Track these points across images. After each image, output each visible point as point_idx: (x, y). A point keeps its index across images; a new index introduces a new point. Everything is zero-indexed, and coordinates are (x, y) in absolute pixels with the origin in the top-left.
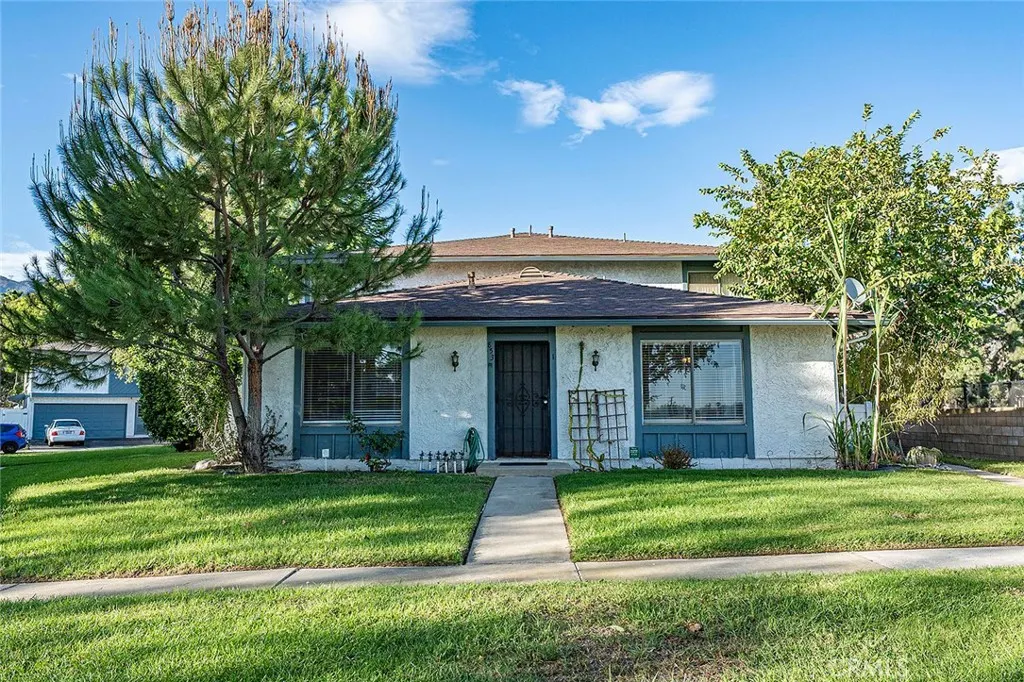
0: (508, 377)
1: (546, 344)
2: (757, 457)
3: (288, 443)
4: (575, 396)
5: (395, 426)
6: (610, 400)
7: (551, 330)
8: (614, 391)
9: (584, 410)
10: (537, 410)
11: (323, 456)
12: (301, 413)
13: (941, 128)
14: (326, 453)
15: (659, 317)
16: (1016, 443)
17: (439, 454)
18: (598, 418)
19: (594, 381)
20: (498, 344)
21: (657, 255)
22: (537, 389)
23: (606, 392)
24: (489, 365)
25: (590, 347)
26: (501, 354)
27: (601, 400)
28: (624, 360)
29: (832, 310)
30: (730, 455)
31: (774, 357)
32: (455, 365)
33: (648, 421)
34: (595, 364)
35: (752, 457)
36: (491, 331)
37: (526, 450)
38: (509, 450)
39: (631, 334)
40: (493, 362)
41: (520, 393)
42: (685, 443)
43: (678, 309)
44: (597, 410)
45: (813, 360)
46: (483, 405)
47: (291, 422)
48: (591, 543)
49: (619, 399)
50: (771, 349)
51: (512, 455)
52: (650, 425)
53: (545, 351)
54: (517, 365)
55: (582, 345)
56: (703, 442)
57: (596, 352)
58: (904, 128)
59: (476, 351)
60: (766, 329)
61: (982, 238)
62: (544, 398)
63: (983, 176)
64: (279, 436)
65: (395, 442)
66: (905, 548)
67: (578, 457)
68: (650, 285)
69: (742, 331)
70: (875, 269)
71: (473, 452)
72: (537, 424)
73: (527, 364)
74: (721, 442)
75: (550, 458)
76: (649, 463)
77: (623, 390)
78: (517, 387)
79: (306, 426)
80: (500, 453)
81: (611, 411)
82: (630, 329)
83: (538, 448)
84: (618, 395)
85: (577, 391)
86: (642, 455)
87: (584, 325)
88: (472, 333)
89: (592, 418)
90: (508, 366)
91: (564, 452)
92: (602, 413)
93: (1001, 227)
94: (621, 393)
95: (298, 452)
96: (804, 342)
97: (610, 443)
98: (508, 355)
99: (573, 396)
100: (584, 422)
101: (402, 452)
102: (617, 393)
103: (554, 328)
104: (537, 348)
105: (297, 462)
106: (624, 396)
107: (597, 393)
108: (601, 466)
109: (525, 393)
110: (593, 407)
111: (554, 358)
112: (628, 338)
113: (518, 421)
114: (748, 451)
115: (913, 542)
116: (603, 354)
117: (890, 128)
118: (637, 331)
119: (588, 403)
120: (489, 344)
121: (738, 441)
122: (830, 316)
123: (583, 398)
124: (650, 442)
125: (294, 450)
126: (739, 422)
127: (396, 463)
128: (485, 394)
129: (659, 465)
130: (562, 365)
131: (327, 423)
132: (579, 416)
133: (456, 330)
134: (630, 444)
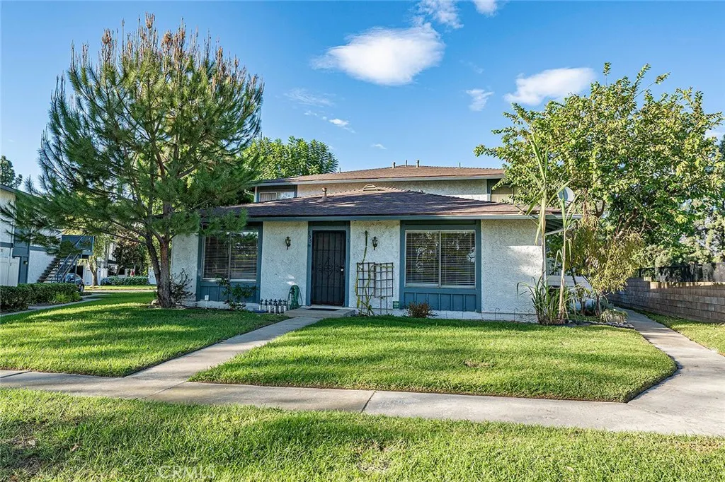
0: (320, 253)
1: (344, 232)
2: (483, 311)
3: (193, 291)
4: (361, 267)
5: (253, 283)
6: (384, 270)
7: (347, 223)
8: (387, 263)
9: (366, 276)
10: (337, 275)
11: (206, 299)
12: (202, 274)
13: (662, 75)
14: (207, 297)
17: (271, 300)
18: (375, 281)
19: (374, 257)
20: (314, 232)
22: (337, 260)
23: (381, 264)
24: (309, 245)
25: (372, 235)
26: (316, 238)
27: (378, 269)
28: (394, 244)
29: (535, 208)
30: (464, 309)
31: (498, 242)
32: (289, 245)
33: (409, 285)
34: (375, 246)
35: (479, 311)
36: (311, 224)
37: (329, 301)
38: (319, 300)
39: (399, 226)
40: (311, 244)
41: (327, 264)
42: (433, 300)
43: (432, 209)
44: (375, 276)
45: (527, 245)
46: (304, 271)
47: (195, 279)
49: (390, 269)
50: (496, 237)
51: (321, 303)
52: (410, 287)
53: (343, 237)
54: (326, 247)
55: (366, 233)
56: (445, 299)
57: (375, 238)
58: (638, 77)
59: (301, 236)
60: (492, 222)
62: (343, 268)
64: (186, 287)
65: (252, 293)
67: (360, 307)
69: (476, 223)
72: (337, 285)
73: (332, 246)
74: (457, 300)
75: (344, 307)
76: (405, 313)
77: (392, 263)
78: (325, 260)
79: (205, 281)
80: (313, 302)
81: (384, 277)
82: (399, 222)
83: (337, 300)
84: (388, 266)
85: (363, 263)
86: (402, 307)
87: (369, 219)
88: (298, 226)
89: (372, 281)
90: (320, 247)
91: (352, 303)
92: (378, 278)
94: (390, 265)
95: (199, 297)
96: (520, 232)
97: (382, 298)
98: (321, 239)
100: (366, 284)
101: (256, 299)
102: (388, 265)
103: (349, 221)
104: (338, 236)
105: (199, 303)
106: (393, 267)
107: (375, 265)
108: (369, 314)
109: (330, 264)
110: (372, 274)
111: (349, 242)
112: (397, 229)
113: (325, 282)
114: (477, 307)
116: (381, 240)
117: (626, 78)
118: (404, 224)
119: (369, 271)
120: (309, 232)
121: (470, 300)
123: (366, 268)
124: (410, 299)
125: (196, 295)
126: (472, 287)
127: (250, 306)
128: (306, 264)
130: (354, 247)
131: (213, 280)
132: (363, 280)
133: (290, 223)
134: (396, 298)
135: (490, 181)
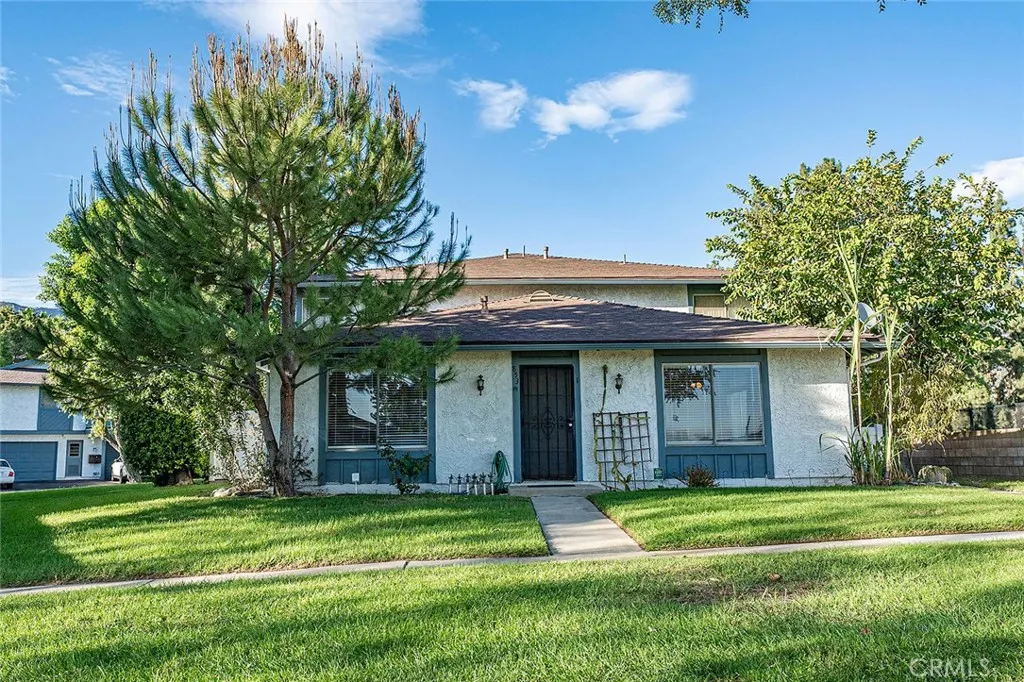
0: (533, 401)
1: (570, 368)
2: (776, 477)
3: (314, 468)
4: (599, 419)
5: (421, 451)
6: (634, 423)
7: (575, 354)
8: (638, 413)
9: (608, 433)
10: (562, 432)
11: (353, 480)
12: (326, 439)
13: (944, 156)
14: (356, 477)
15: (681, 341)
17: (468, 476)
18: (622, 440)
19: (617, 403)
20: (522, 368)
21: (662, 277)
22: (562, 412)
23: (629, 414)
24: (514, 389)
25: (613, 370)
26: (525, 377)
27: (625, 422)
28: (647, 383)
29: (846, 333)
30: (750, 475)
31: (791, 380)
32: (480, 388)
33: (669, 443)
34: (618, 387)
35: (772, 477)
36: (515, 355)
37: (551, 473)
38: (535, 472)
39: (652, 358)
40: (518, 386)
41: (545, 417)
42: (706, 464)
43: (697, 333)
44: (622, 432)
45: (828, 382)
46: (509, 428)
47: (316, 448)
48: (657, 537)
49: (642, 422)
50: (788, 371)
51: (538, 478)
52: (673, 447)
53: (569, 374)
54: (542, 388)
55: (605, 369)
56: (724, 462)
57: (619, 375)
58: (907, 153)
59: (501, 375)
60: (782, 352)
61: (983, 263)
62: (571, 422)
63: (983, 202)
64: (306, 462)
65: (420, 468)
66: (926, 535)
67: (603, 479)
68: (663, 309)
69: (759, 354)
70: (883, 293)
71: (500, 476)
72: (563, 444)
73: (552, 389)
74: (741, 462)
75: (576, 481)
76: (673, 483)
77: (646, 413)
78: (542, 410)
79: (333, 452)
80: (526, 476)
81: (635, 433)
82: (652, 352)
83: (563, 472)
84: (640, 417)
85: (601, 414)
86: (666, 476)
87: (607, 348)
88: (496, 357)
89: (617, 440)
90: (533, 390)
91: (589, 474)
92: (626, 435)
93: (1000, 253)
94: (644, 415)
95: (323, 478)
96: (819, 365)
97: (634, 465)
98: (534, 378)
99: (597, 419)
100: (609, 444)
101: (430, 477)
102: (640, 416)
103: (578, 351)
104: (561, 373)
105: (324, 487)
106: (647, 418)
107: (620, 416)
108: (627, 488)
109: (550, 416)
110: (617, 430)
111: (578, 381)
112: (650, 362)
113: (543, 444)
114: (768, 472)
116: (626, 378)
117: (893, 153)
118: (659, 355)
119: (612, 426)
120: (513, 368)
121: (758, 462)
122: (844, 339)
123: (607, 421)
124: (674, 464)
125: (320, 475)
126: (759, 443)
127: (424, 487)
128: (511, 418)
129: (682, 485)
130: (586, 388)
131: (352, 448)
132: (603, 438)
133: (481, 354)
134: (654, 465)
135: (692, 288)
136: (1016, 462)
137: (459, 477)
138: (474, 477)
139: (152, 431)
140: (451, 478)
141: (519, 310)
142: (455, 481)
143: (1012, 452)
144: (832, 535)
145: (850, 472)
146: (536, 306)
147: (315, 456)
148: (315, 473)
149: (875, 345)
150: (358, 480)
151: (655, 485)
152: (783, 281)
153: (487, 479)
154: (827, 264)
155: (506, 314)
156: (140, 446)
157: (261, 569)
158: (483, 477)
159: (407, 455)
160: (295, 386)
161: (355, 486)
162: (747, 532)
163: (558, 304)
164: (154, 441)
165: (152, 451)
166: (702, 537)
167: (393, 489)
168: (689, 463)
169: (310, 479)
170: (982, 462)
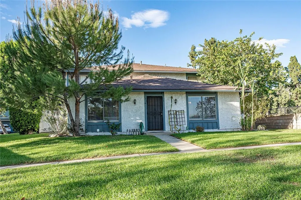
0: (151, 107)
1: (162, 97)
2: (220, 129)
3: (84, 128)
5: (117, 122)
6: (180, 113)
7: (163, 93)
8: (181, 111)
9: (173, 116)
10: (159, 116)
11: (97, 131)
12: (87, 119)
13: (261, 37)
14: (98, 130)
15: (195, 89)
16: (281, 124)
17: (132, 130)
18: (177, 118)
19: (175, 108)
20: (148, 97)
21: (179, 71)
22: (159, 110)
23: (179, 111)
24: (145, 103)
25: (174, 98)
26: (148, 99)
27: (178, 113)
28: (184, 102)
30: (213, 128)
31: (224, 101)
32: (135, 103)
34: (176, 103)
35: (219, 129)
36: (145, 93)
37: (156, 128)
38: (151, 128)
39: (185, 94)
40: (146, 102)
41: (154, 112)
42: (200, 125)
43: (198, 87)
44: (177, 116)
45: (234, 102)
46: (144, 115)
47: (84, 121)
49: (182, 113)
50: (223, 98)
51: (152, 130)
52: (191, 120)
53: (161, 99)
54: (153, 103)
55: (172, 97)
56: (205, 125)
57: (176, 99)
58: (250, 36)
59: (141, 99)
60: (222, 93)
61: (272, 68)
62: (162, 113)
63: (272, 51)
64: (82, 126)
65: (117, 127)
66: (281, 143)
67: (171, 130)
69: (216, 93)
70: (246, 76)
71: (142, 130)
72: (159, 121)
73: (156, 103)
74: (210, 125)
75: (163, 131)
76: (191, 131)
77: (184, 110)
78: (153, 110)
79: (89, 123)
80: (149, 129)
81: (180, 117)
82: (185, 93)
83: (160, 128)
84: (182, 112)
85: (171, 111)
86: (189, 129)
87: (172, 91)
88: (139, 94)
89: (175, 119)
90: (151, 104)
91: (167, 128)
92: (178, 117)
93: (277, 66)
94: (183, 111)
95: (87, 131)
96: (232, 97)
97: (180, 126)
98: (151, 100)
99: (169, 112)
100: (173, 120)
101: (120, 130)
102: (182, 111)
103: (164, 92)
104: (159, 98)
105: (87, 134)
107: (176, 111)
108: (179, 133)
109: (156, 112)
110: (175, 115)
111: (164, 101)
112: (185, 95)
113: (154, 119)
114: (218, 127)
115: (283, 142)
116: (178, 100)
117: (246, 36)
118: (187, 93)
119: (174, 114)
120: (145, 97)
121: (215, 125)
122: (240, 89)
123: (172, 113)
124: (191, 125)
125: (86, 130)
126: (215, 119)
127: (119, 133)
128: (144, 112)
129: (194, 131)
130: (166, 103)
131: (95, 121)
132: (171, 118)
133: (135, 93)
134: (186, 126)
135: (187, 74)
136: (279, 124)
137: (130, 130)
138: (134, 130)
139: (21, 117)
140: (127, 130)
141: (141, 80)
142: (128, 131)
143: (278, 121)
144: (257, 144)
145: (241, 127)
146: (146, 79)
147: (84, 124)
148: (84, 130)
149: (248, 91)
150: (99, 131)
151: (187, 132)
152: (216, 72)
153: (138, 130)
154: (231, 68)
155: (138, 81)
156: (16, 122)
157: (93, 158)
158: (137, 130)
159: (114, 123)
160: (80, 102)
161: (98, 133)
162: (232, 144)
163: (152, 78)
164: (21, 120)
165: (21, 123)
166: (221, 145)
167: (110, 134)
168: (196, 125)
169: (83, 131)
170: (269, 124)
